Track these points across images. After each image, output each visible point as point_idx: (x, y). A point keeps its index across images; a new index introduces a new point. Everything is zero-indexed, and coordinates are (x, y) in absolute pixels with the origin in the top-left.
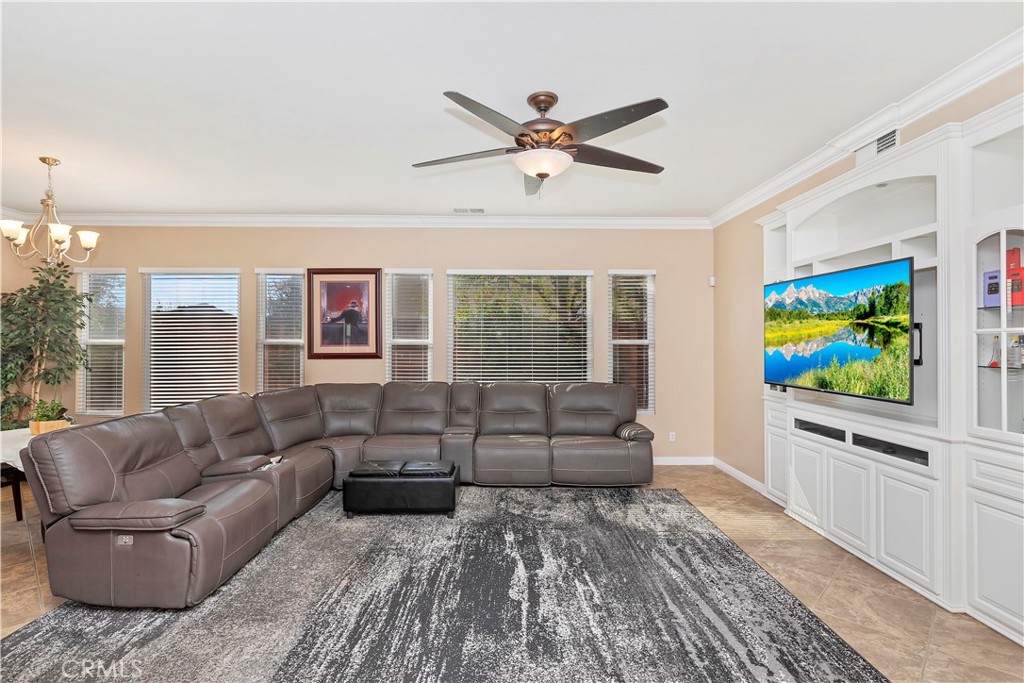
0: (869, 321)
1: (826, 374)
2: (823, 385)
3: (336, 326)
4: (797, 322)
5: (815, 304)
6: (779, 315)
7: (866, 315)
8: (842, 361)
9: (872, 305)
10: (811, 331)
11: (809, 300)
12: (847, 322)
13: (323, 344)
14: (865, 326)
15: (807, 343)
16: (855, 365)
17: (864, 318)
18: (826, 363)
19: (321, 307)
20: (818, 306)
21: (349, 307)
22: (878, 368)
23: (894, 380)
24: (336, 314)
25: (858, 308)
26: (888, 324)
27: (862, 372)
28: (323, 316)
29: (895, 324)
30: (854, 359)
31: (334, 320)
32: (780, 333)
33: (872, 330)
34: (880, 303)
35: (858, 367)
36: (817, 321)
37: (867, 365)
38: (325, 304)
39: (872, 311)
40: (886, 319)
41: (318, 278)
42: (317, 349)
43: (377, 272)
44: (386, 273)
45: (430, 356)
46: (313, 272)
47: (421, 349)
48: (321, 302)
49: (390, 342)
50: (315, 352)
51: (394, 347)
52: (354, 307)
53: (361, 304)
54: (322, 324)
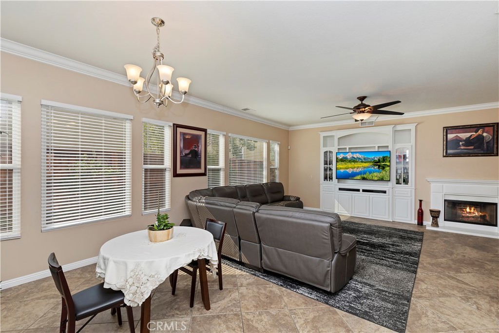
0: (379, 164)
1: (365, 176)
2: (364, 179)
3: (187, 158)
4: (353, 163)
5: (360, 159)
6: (345, 161)
7: (377, 162)
8: (370, 173)
9: (379, 160)
10: (359, 166)
11: (357, 157)
12: (371, 164)
13: (181, 168)
14: (377, 165)
15: (357, 168)
16: (374, 174)
17: (377, 163)
18: (365, 173)
19: (180, 147)
20: (361, 159)
21: (193, 148)
22: (381, 174)
23: (385, 176)
24: (187, 151)
25: (375, 160)
26: (384, 165)
27: (376, 175)
28: (181, 152)
29: (386, 165)
30: (374, 172)
31: (186, 155)
32: (346, 166)
33: (379, 166)
34: (381, 160)
35: (375, 174)
36: (361, 163)
37: (378, 173)
38: (182, 146)
39: (379, 161)
40: (383, 164)
41: (179, 130)
42: (179, 171)
43: (205, 131)
44: (209, 131)
45: (222, 174)
46: (176, 126)
47: (218, 170)
48: (180, 144)
49: (209, 167)
50: (177, 173)
51: (210, 170)
52: (195, 148)
53: (198, 146)
54: (181, 157)
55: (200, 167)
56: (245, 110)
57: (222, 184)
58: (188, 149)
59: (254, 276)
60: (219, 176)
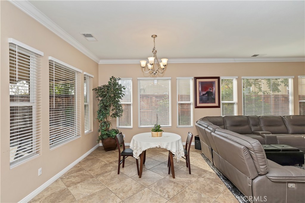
3: (204, 97)
13: (200, 103)
21: (209, 90)
24: (204, 93)
28: (200, 93)
31: (203, 95)
38: (200, 89)
41: (198, 80)
42: (198, 105)
43: (218, 78)
44: (221, 78)
45: (236, 107)
46: (196, 78)
47: (233, 104)
48: (199, 89)
49: (222, 102)
50: (197, 106)
51: (223, 104)
52: (210, 90)
53: (213, 89)
54: (200, 96)
55: (215, 102)
56: (255, 56)
57: (236, 114)
58: (205, 91)
59: (217, 176)
60: (233, 108)
